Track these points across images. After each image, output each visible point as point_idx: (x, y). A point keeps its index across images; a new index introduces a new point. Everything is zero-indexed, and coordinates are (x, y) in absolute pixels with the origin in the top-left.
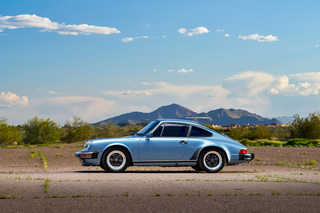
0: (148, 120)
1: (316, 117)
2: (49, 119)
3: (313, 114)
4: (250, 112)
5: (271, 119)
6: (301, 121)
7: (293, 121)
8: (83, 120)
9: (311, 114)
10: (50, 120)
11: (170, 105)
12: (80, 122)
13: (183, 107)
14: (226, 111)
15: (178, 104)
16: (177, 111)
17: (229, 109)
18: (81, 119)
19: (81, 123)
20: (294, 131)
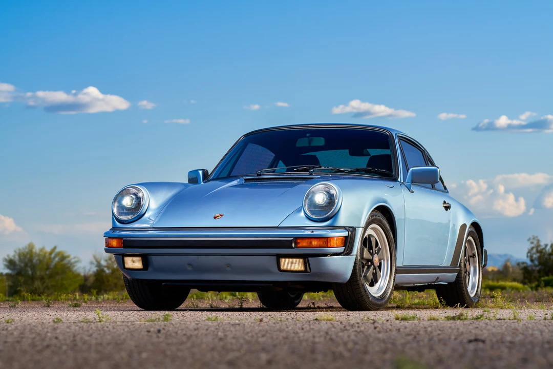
2: (55, 248)
6: (543, 249)
7: (527, 251)
10: (58, 250)
20: (530, 268)
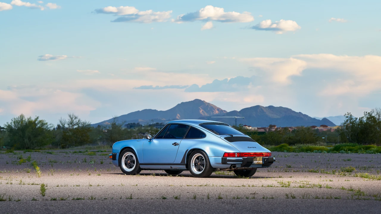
0: (164, 119)
1: (373, 117)
2: (38, 118)
3: (369, 113)
4: (294, 111)
5: (321, 119)
6: (354, 121)
7: (344, 122)
8: (81, 120)
9: (367, 112)
11: (192, 101)
12: (77, 121)
13: (209, 103)
14: (262, 108)
15: (202, 100)
16: (201, 108)
17: (267, 106)
18: (79, 117)
19: (78, 123)
20: (345, 134)
